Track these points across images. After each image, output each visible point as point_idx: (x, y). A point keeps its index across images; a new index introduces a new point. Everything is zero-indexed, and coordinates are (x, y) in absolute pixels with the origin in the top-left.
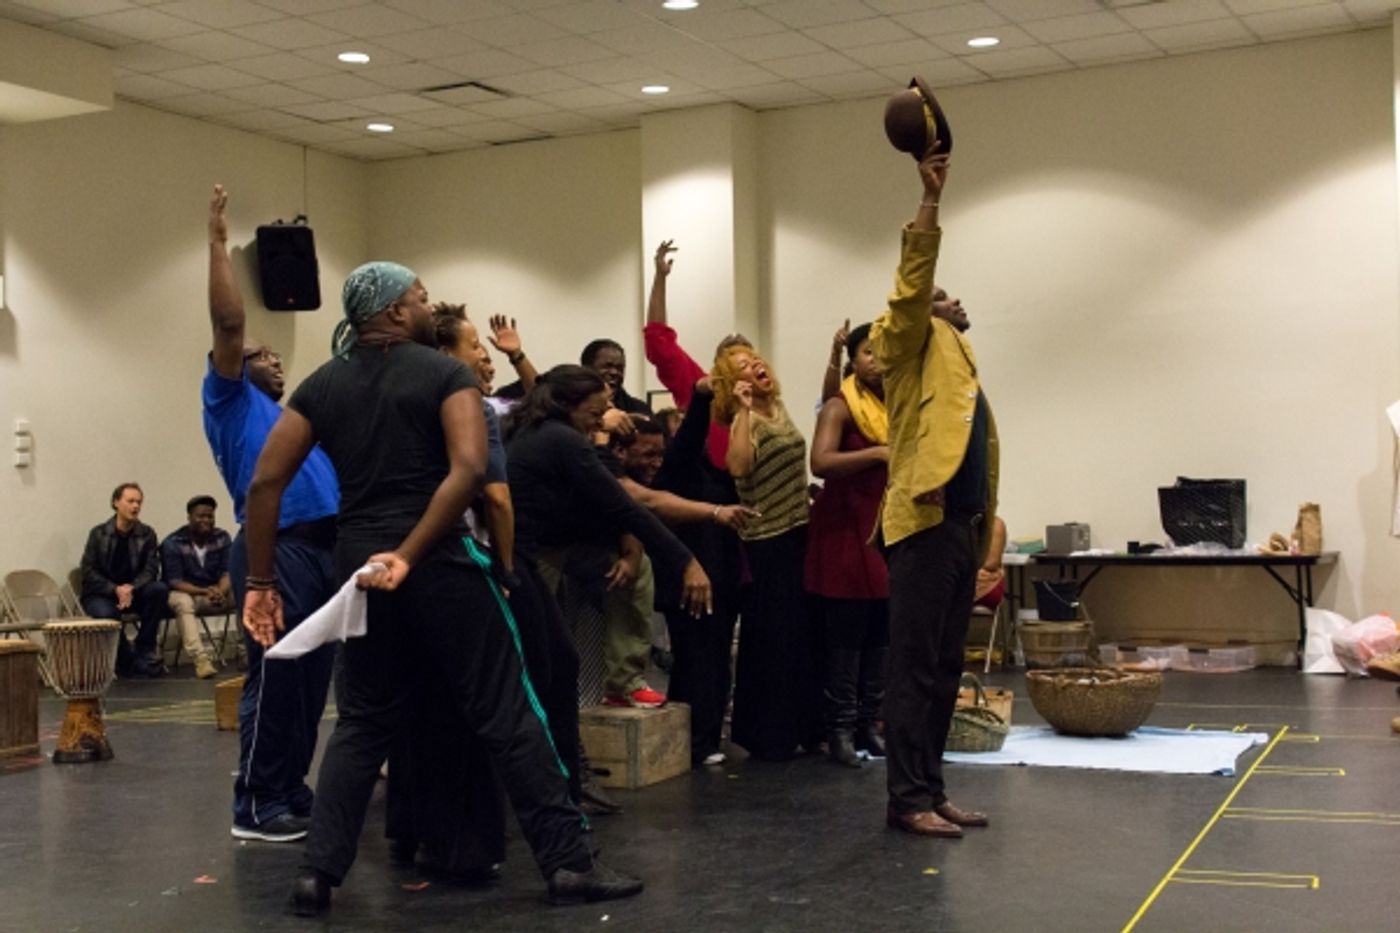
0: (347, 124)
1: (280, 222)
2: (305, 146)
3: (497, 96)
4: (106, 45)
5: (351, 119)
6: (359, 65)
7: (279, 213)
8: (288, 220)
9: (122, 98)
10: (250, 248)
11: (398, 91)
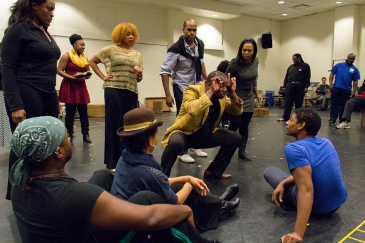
0: (279, 15)
1: (266, 33)
2: (271, 20)
3: (306, 7)
4: (240, 5)
5: (279, 14)
6: (282, 4)
7: (266, 32)
8: (268, 33)
9: (242, 14)
10: (261, 38)
11: (289, 8)
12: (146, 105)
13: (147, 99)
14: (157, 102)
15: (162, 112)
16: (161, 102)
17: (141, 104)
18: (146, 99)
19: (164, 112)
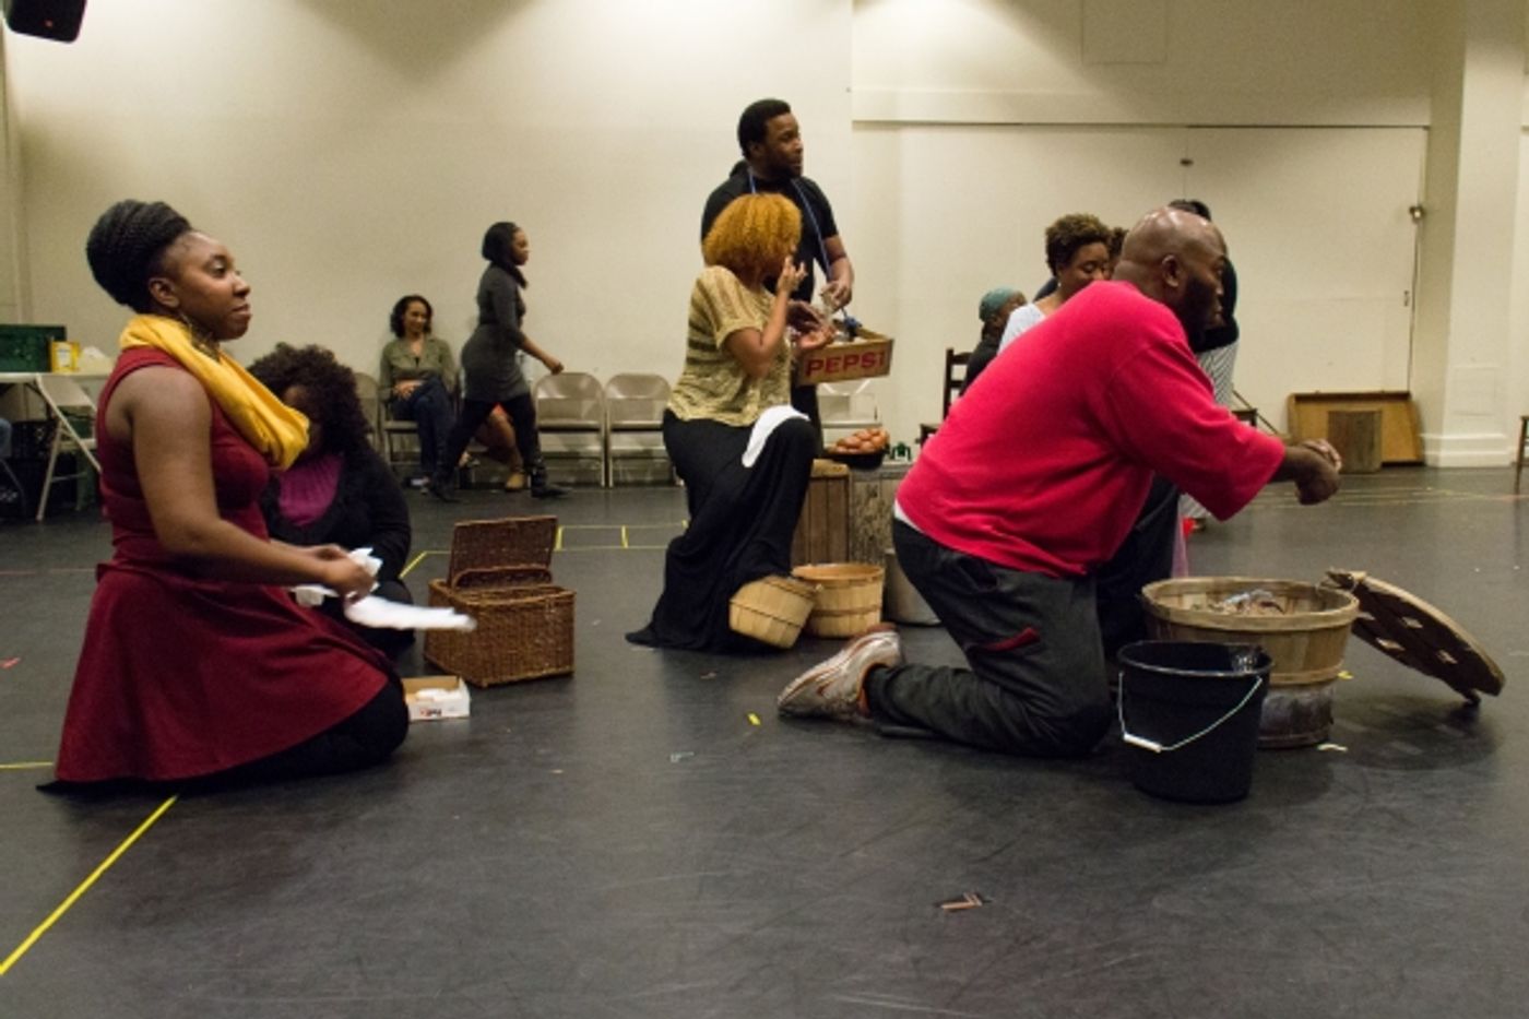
12: (1290, 429)
13: (1301, 399)
14: (1351, 415)
15: (1377, 465)
16: (1372, 413)
17: (1266, 422)
18: (1293, 401)
19: (1388, 466)
